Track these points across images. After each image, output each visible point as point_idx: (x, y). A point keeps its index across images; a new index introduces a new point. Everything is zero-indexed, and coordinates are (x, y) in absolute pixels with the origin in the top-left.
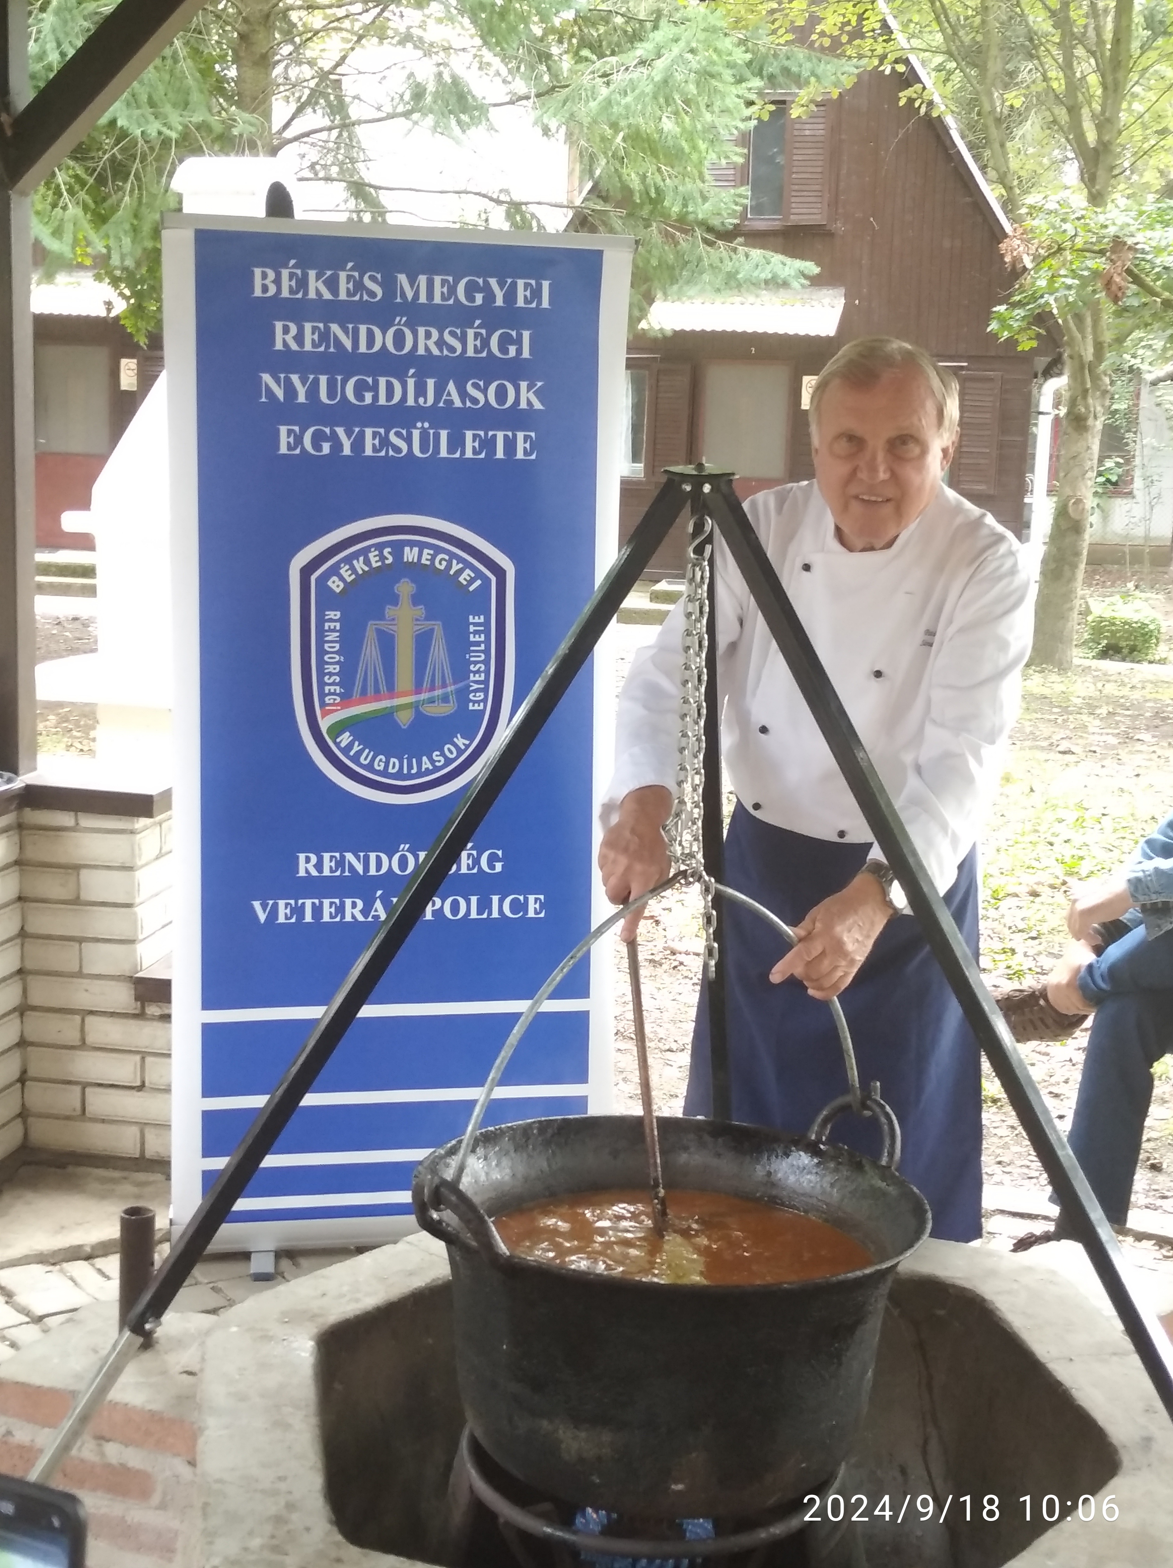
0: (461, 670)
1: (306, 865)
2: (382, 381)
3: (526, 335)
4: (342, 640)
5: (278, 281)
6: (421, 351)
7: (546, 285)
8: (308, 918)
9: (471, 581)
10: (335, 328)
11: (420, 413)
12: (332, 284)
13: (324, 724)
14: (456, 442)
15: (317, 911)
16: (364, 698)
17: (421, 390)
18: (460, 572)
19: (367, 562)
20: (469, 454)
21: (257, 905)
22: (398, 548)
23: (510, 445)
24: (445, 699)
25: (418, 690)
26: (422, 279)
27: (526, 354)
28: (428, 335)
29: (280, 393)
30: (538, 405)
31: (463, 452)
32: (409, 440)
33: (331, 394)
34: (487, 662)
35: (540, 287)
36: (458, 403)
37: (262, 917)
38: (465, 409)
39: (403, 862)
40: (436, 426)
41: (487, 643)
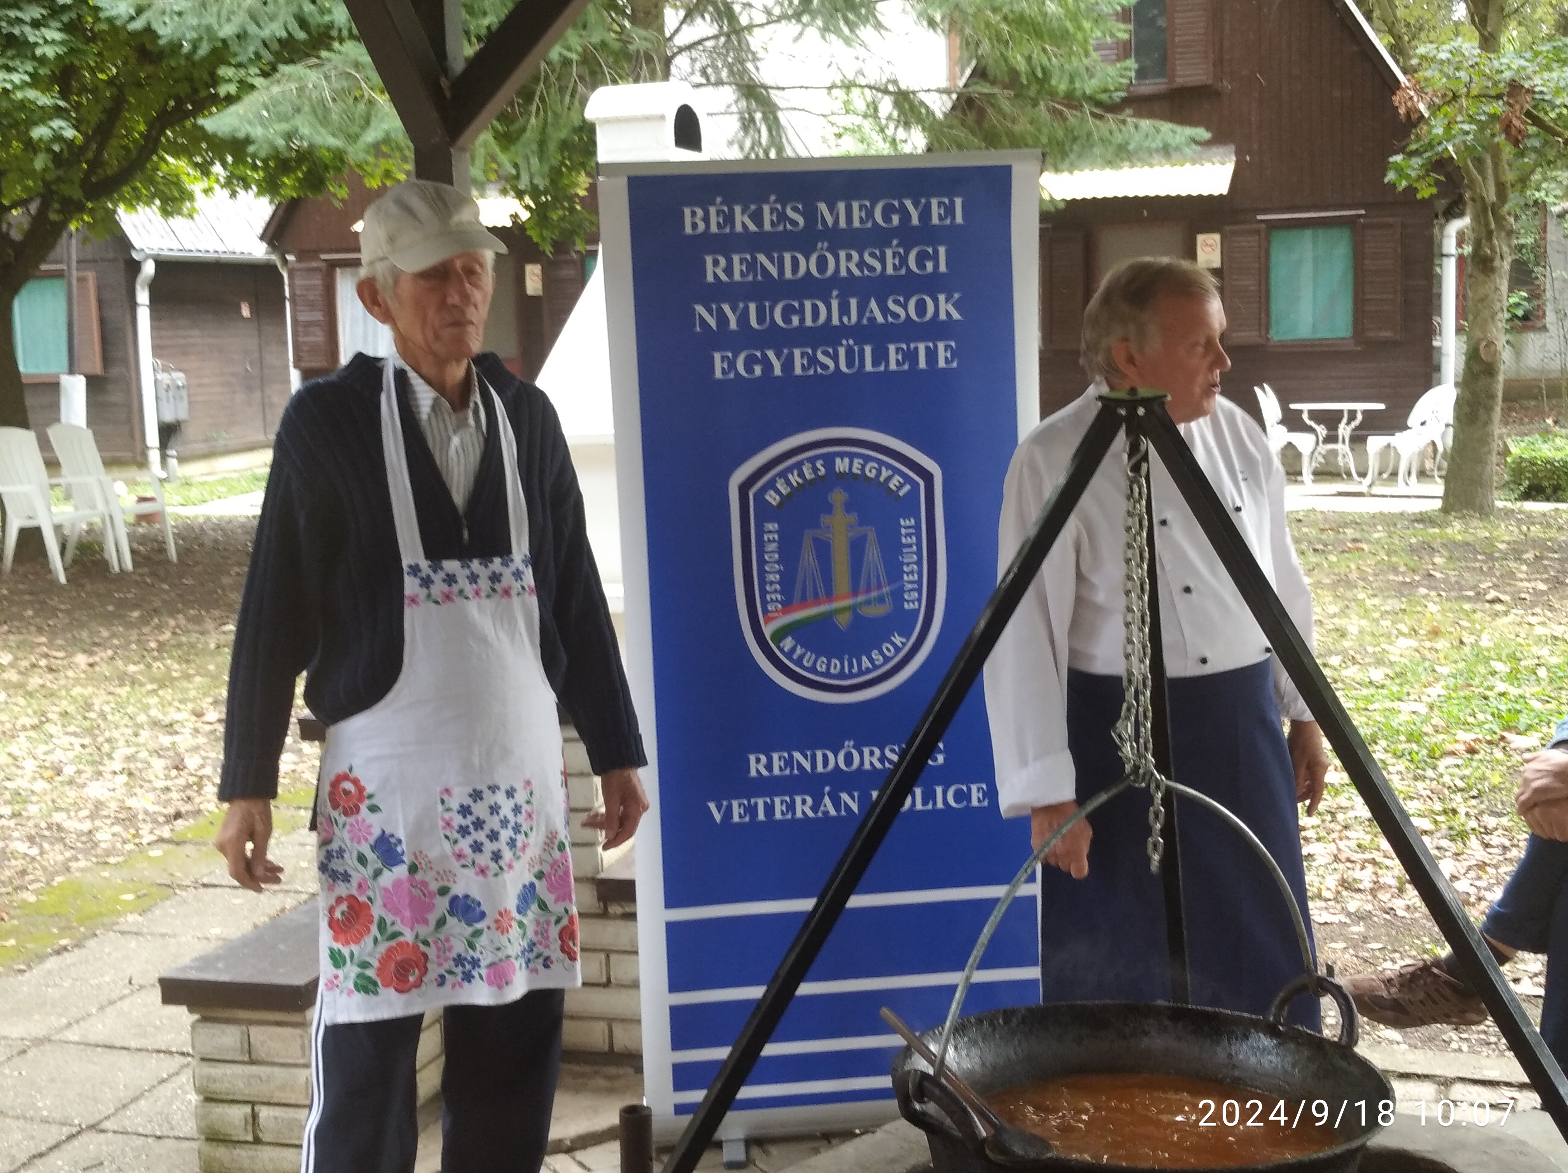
0: (895, 572)
1: (756, 766)
2: (808, 304)
3: (942, 250)
4: (780, 551)
5: (706, 219)
6: (843, 273)
7: (958, 202)
8: (761, 816)
9: (901, 486)
10: (762, 258)
11: (844, 331)
12: (757, 218)
13: (768, 631)
14: (880, 356)
15: (769, 809)
16: (804, 603)
17: (844, 310)
18: (889, 479)
19: (801, 475)
20: (893, 366)
21: (712, 806)
22: (829, 460)
23: (932, 355)
24: (881, 600)
25: (855, 593)
26: (841, 206)
27: (943, 268)
28: (849, 258)
29: (712, 322)
30: (956, 316)
31: (887, 365)
32: (835, 358)
33: (760, 319)
34: (919, 563)
35: (952, 203)
36: (880, 319)
37: (718, 817)
38: (887, 325)
39: (849, 759)
40: (860, 342)
41: (919, 544)
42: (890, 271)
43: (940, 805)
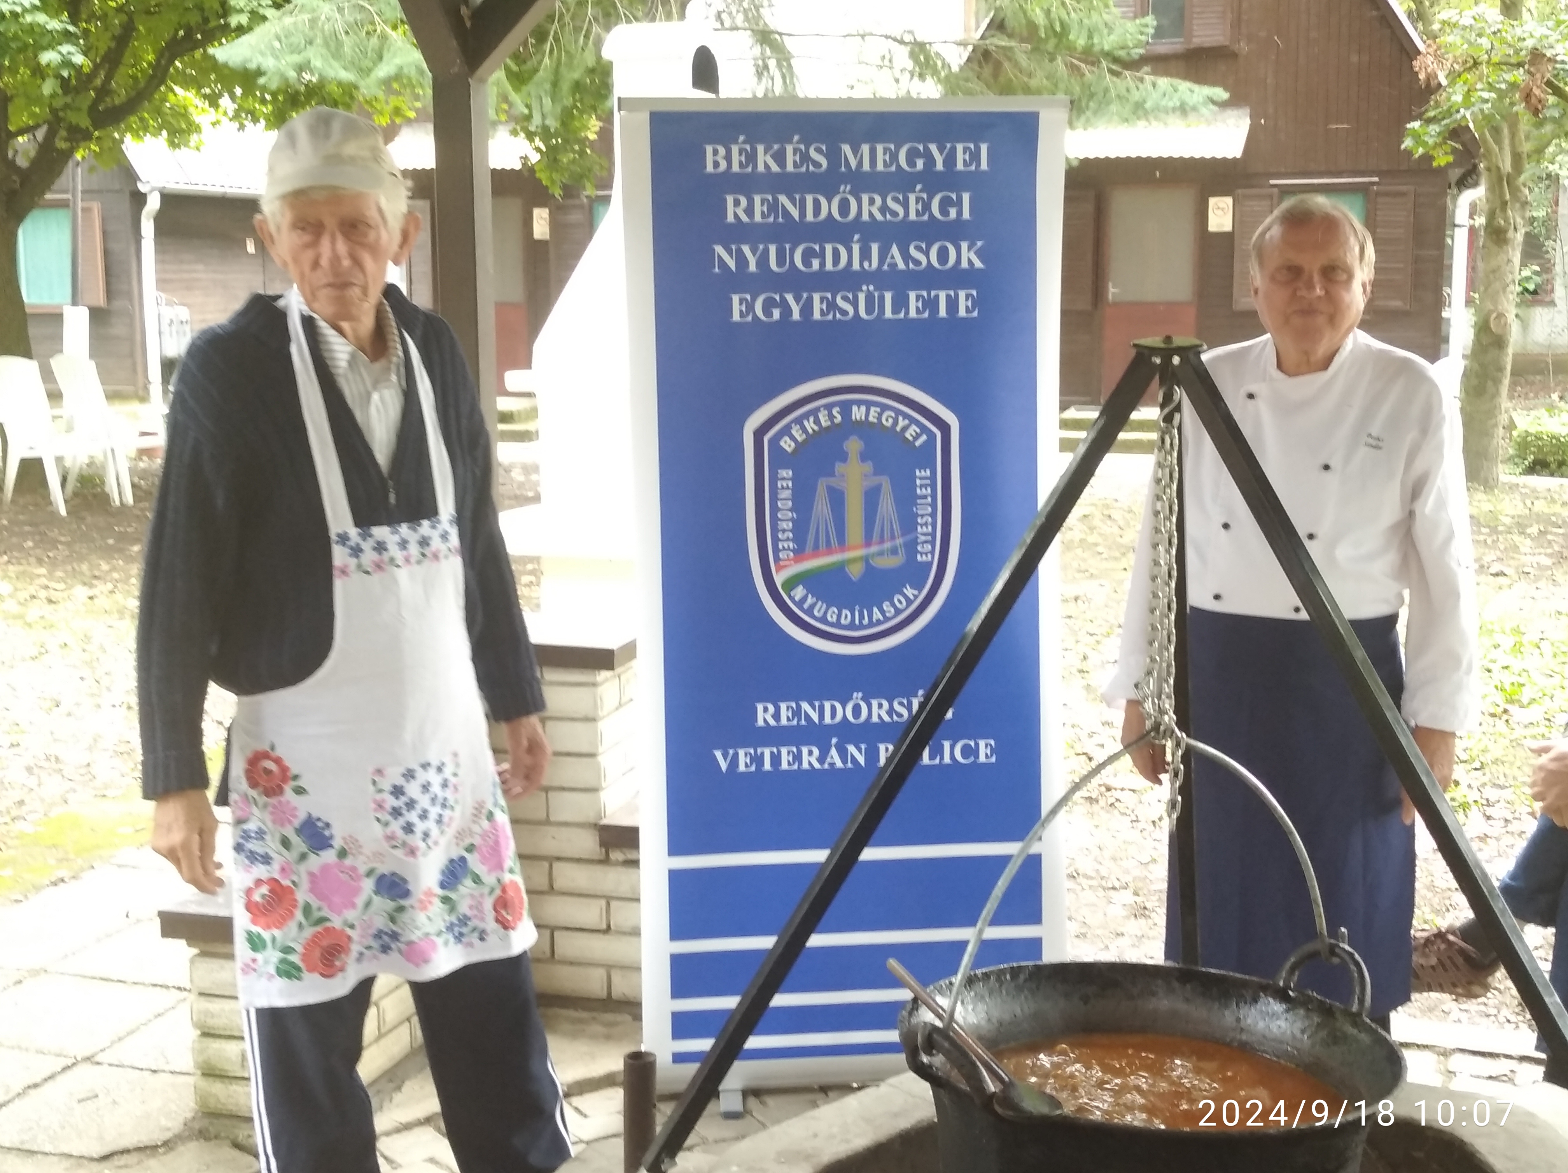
0: (909, 523)
1: (764, 715)
2: (829, 248)
3: (966, 197)
4: (794, 498)
5: (728, 158)
6: (865, 217)
7: (984, 148)
8: (767, 766)
9: (917, 437)
10: (783, 199)
11: (864, 277)
12: (780, 157)
13: (779, 579)
14: (900, 303)
15: (776, 759)
16: (816, 552)
17: (865, 255)
18: (905, 429)
19: (817, 422)
20: (913, 314)
21: (718, 754)
22: (846, 408)
23: (952, 304)
24: (894, 551)
25: (868, 543)
26: (865, 148)
27: (966, 215)
28: (872, 202)
29: (732, 264)
30: (978, 264)
31: (907, 312)
32: (855, 304)
33: (780, 262)
34: (933, 515)
35: (978, 149)
36: (901, 265)
37: (724, 765)
38: (908, 272)
39: (857, 710)
40: (881, 288)
41: (934, 496)
42: (912, 216)
43: (947, 759)
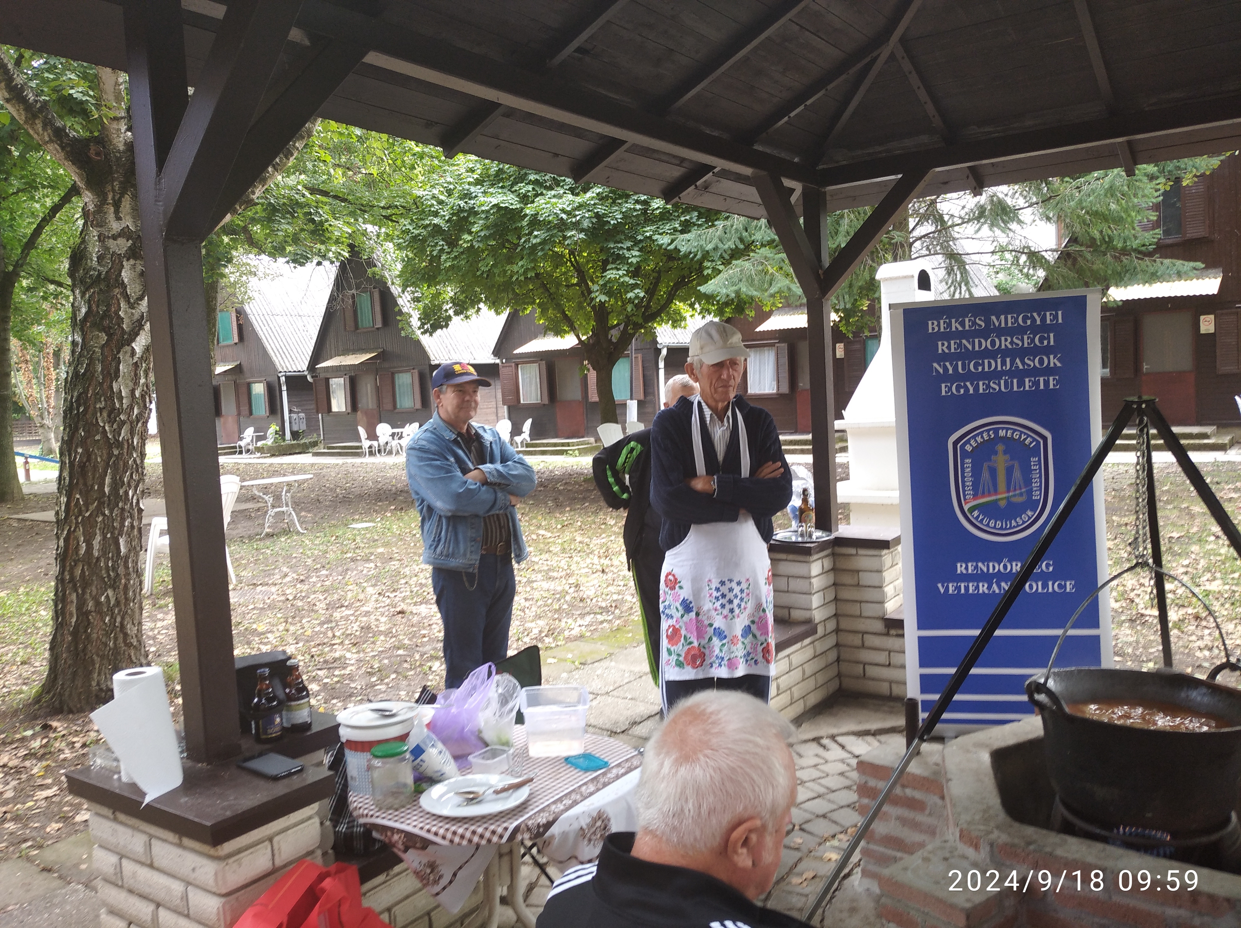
0: (1028, 482)
1: (960, 568)
2: (986, 361)
3: (1052, 335)
4: (972, 471)
5: (939, 325)
6: (1003, 347)
7: (1060, 313)
8: (963, 591)
9: (1031, 443)
10: (964, 341)
11: (1003, 373)
12: (962, 324)
13: (966, 508)
14: (1021, 384)
15: (967, 588)
16: (983, 495)
17: (1004, 363)
18: (1025, 439)
19: (982, 437)
20: (1027, 388)
21: (940, 585)
22: (996, 431)
23: (1047, 383)
24: (1021, 494)
25: (1008, 491)
26: (1003, 317)
27: (1052, 343)
28: (1006, 340)
29: (941, 371)
30: (1059, 364)
31: (1025, 388)
32: (999, 385)
33: (963, 368)
34: (1040, 477)
35: (1057, 314)
36: (1021, 367)
37: (942, 591)
38: (1024, 369)
39: (1005, 567)
40: (1012, 377)
41: (1040, 468)
42: (1026, 345)
43: (1050, 590)
